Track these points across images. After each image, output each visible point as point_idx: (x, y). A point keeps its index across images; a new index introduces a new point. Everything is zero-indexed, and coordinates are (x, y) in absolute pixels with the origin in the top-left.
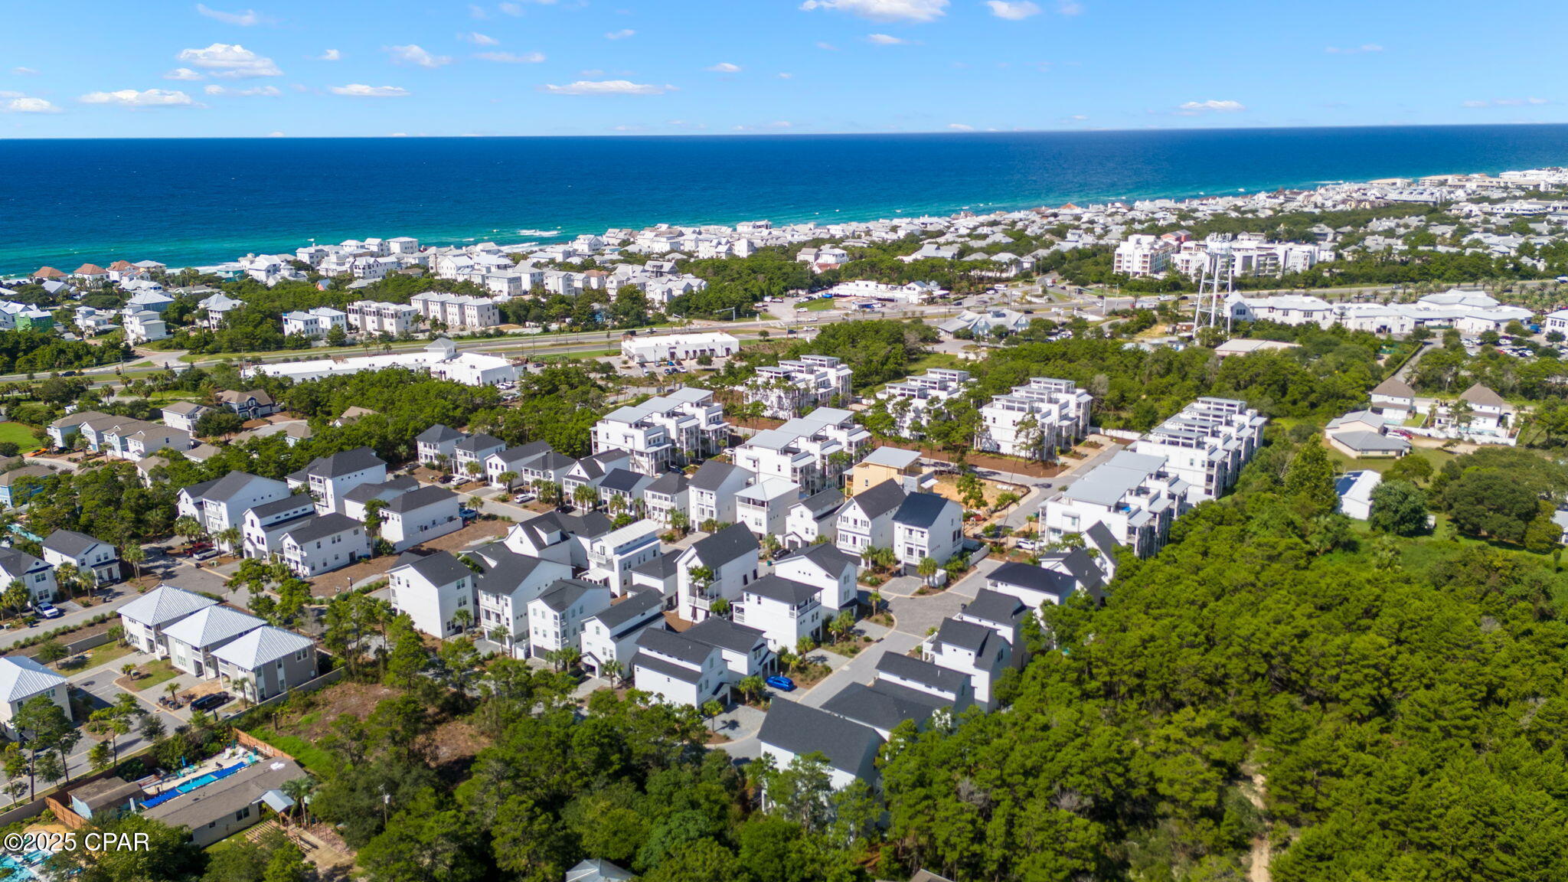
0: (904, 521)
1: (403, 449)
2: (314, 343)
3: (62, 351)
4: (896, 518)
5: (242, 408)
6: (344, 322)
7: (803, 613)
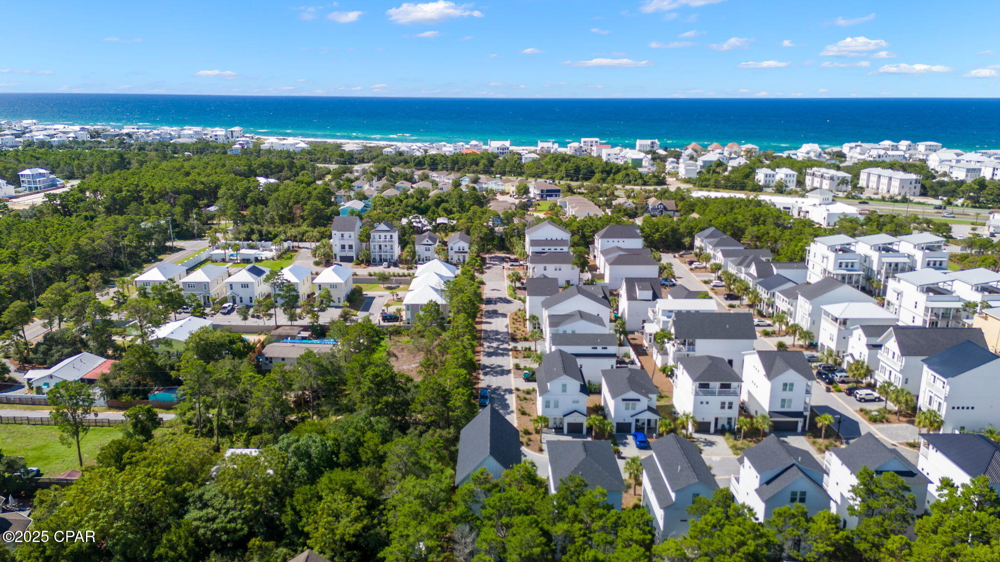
0: (930, 367)
1: (687, 241)
2: (765, 189)
3: (628, 175)
4: (923, 361)
5: (654, 209)
6: (795, 179)
7: (705, 394)
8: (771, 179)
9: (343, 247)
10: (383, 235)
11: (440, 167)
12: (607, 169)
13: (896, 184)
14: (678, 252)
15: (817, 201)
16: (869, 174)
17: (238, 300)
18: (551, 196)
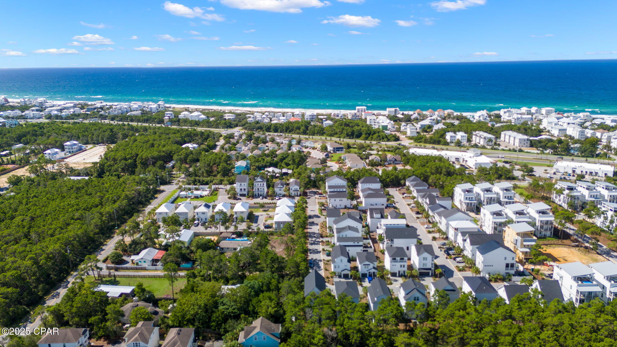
0: (478, 250)
1: (402, 182)
2: (450, 144)
3: (379, 136)
5: (390, 160)
6: (466, 138)
7: (394, 262)
8: (454, 138)
9: (241, 190)
10: (259, 183)
11: (279, 131)
12: (369, 132)
13: (517, 141)
14: (398, 187)
15: (472, 155)
16: (505, 135)
17: (200, 219)
18: (339, 151)
